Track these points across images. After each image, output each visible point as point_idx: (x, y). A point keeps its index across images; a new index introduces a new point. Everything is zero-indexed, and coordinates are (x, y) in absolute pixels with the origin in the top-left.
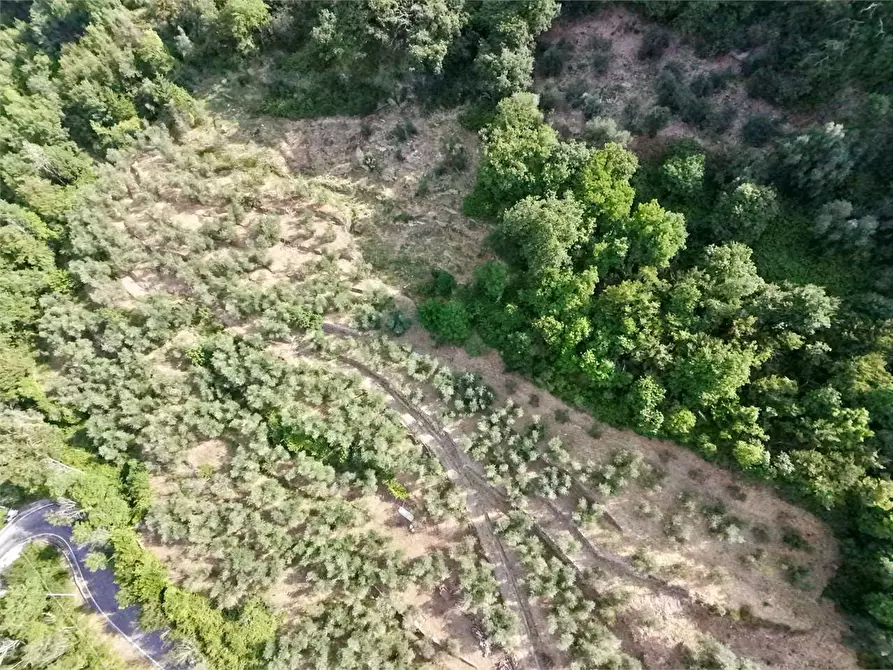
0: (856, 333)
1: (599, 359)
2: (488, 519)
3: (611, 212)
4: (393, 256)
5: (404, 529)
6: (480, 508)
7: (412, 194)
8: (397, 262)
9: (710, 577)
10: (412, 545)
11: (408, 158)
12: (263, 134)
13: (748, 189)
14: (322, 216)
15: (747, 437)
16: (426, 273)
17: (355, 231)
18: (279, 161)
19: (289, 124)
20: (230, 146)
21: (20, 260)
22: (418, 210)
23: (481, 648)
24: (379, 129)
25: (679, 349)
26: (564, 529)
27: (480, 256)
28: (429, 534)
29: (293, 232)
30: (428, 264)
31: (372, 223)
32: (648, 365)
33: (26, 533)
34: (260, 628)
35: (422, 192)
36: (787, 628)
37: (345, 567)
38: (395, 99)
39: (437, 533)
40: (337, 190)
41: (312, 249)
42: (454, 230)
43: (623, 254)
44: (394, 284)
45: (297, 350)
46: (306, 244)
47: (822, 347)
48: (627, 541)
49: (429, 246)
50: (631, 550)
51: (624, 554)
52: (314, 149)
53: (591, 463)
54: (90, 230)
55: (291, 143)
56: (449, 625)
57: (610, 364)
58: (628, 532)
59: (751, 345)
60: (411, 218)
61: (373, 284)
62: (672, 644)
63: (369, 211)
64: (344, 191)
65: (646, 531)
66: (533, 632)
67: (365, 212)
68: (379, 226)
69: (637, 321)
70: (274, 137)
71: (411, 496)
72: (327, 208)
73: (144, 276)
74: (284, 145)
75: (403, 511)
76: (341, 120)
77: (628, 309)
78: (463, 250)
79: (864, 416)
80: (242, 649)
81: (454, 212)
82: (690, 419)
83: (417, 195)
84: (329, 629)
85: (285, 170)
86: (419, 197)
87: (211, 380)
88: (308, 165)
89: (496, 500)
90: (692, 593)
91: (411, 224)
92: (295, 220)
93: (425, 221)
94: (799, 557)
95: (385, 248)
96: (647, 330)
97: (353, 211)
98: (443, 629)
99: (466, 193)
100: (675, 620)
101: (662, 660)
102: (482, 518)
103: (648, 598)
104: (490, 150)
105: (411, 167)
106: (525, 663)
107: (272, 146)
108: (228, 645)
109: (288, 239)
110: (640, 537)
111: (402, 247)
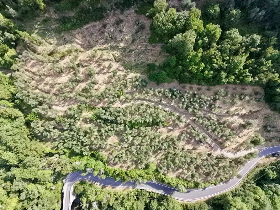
0: (265, 42)
1: (208, 72)
2: (190, 120)
3: (200, 31)
4: (133, 64)
5: (172, 131)
6: (188, 118)
7: (130, 42)
8: (135, 66)
9: (243, 108)
10: (176, 133)
11: (123, 30)
12: (67, 39)
13: (234, 12)
14: (104, 60)
15: (246, 76)
16: (145, 66)
17: (117, 61)
18: (78, 47)
19: (74, 32)
20: (58, 48)
21: (13, 117)
22: (134, 47)
23: (201, 145)
24: (108, 23)
25: (228, 62)
26: (209, 113)
27: (160, 55)
28: (178, 129)
29: (99, 69)
30: (145, 63)
31: (121, 57)
32: (221, 69)
33: (72, 183)
34: (153, 167)
35: (134, 41)
36: (258, 111)
37: (166, 146)
38: (109, 10)
39: (180, 128)
40: (103, 50)
41: (108, 72)
42: (148, 50)
43: (207, 42)
44: (137, 73)
45: (121, 103)
46: (105, 71)
47: (259, 49)
48: (224, 109)
49: (143, 57)
50: (225, 111)
51: (224, 112)
52: (88, 38)
53: (212, 97)
54: (31, 97)
55: (79, 39)
56: (192, 145)
57: (212, 72)
58: (224, 107)
59: (244, 54)
60: (133, 51)
61: (132, 75)
62: (238, 124)
63: (118, 53)
64: (106, 49)
65: (227, 106)
66: (211, 137)
67: (117, 54)
68: (124, 57)
69: (216, 58)
70: (72, 39)
71: (170, 124)
72: (104, 57)
73: (60, 103)
74: (77, 40)
75: (169, 128)
76: (92, 24)
77: (213, 57)
78: (154, 55)
79: (270, 62)
80: (152, 173)
81: (146, 44)
82: (233, 77)
83: (132, 42)
84: (169, 159)
85: (82, 49)
86: (133, 43)
87: (103, 122)
88: (89, 45)
89: (190, 115)
90: (240, 113)
91: (133, 52)
92: (96, 65)
93: (138, 50)
94: (259, 96)
95: (129, 63)
96: (219, 60)
97: (113, 54)
98: (192, 146)
99: (148, 36)
100: (238, 120)
101: (237, 128)
102: (189, 120)
103: (231, 118)
104: (158, 22)
105: (126, 33)
106: (211, 143)
107: (73, 42)
108: (148, 174)
109: (98, 72)
110: (226, 107)
111: (135, 60)
